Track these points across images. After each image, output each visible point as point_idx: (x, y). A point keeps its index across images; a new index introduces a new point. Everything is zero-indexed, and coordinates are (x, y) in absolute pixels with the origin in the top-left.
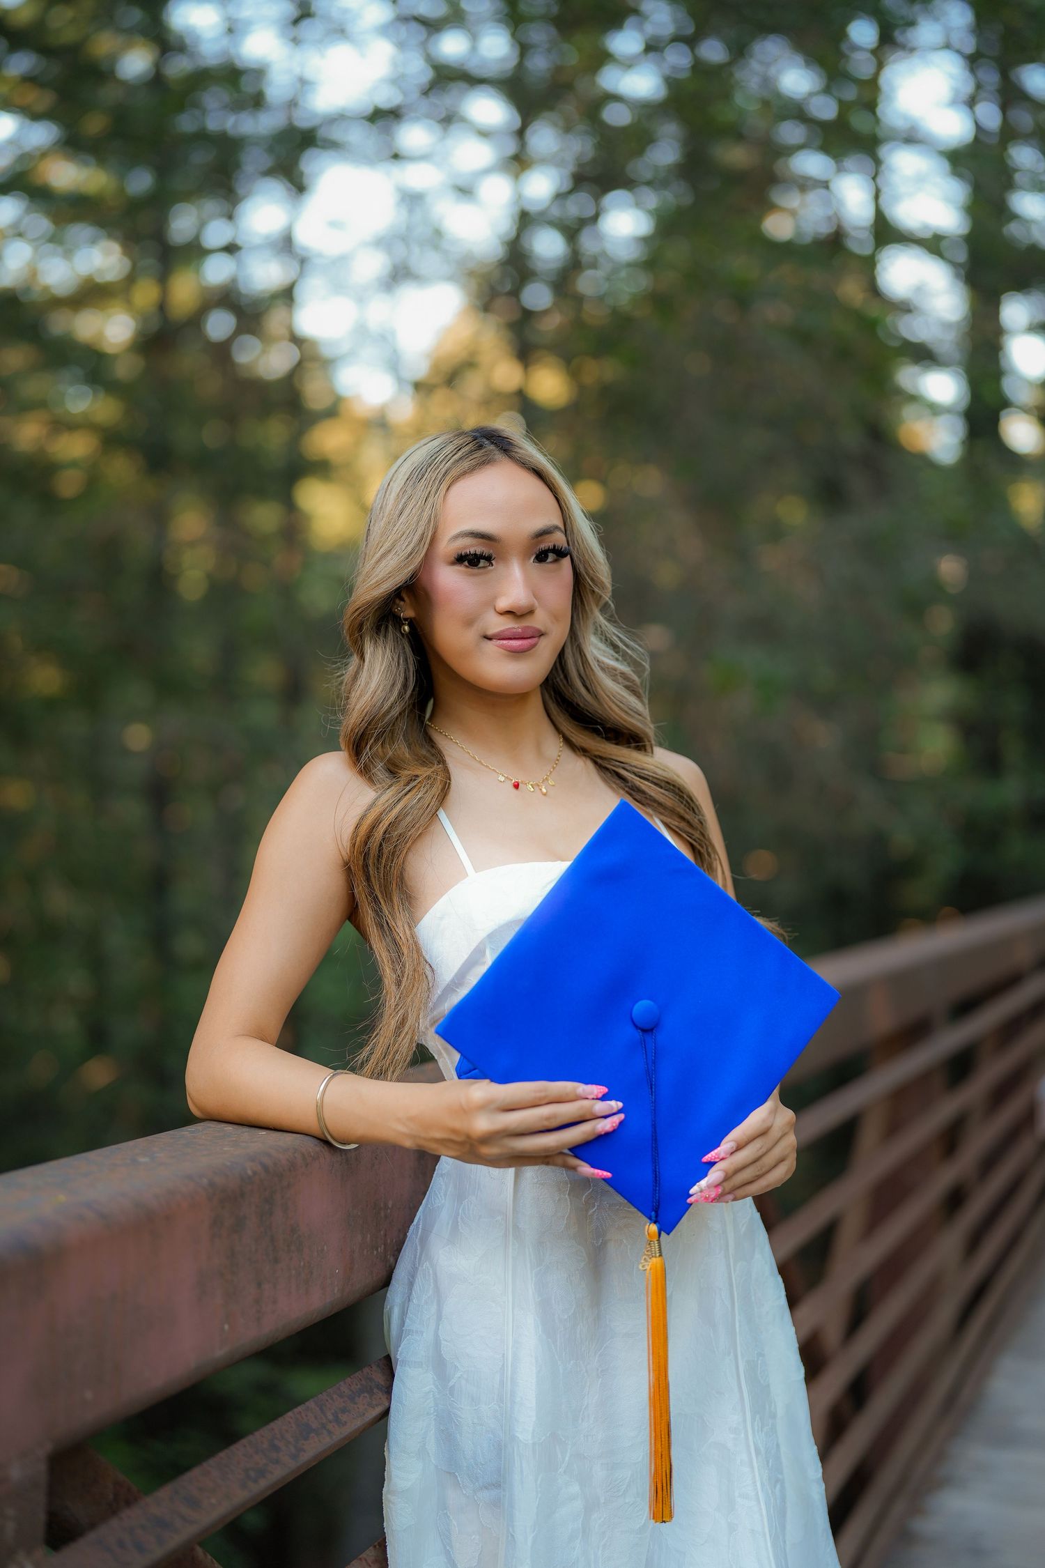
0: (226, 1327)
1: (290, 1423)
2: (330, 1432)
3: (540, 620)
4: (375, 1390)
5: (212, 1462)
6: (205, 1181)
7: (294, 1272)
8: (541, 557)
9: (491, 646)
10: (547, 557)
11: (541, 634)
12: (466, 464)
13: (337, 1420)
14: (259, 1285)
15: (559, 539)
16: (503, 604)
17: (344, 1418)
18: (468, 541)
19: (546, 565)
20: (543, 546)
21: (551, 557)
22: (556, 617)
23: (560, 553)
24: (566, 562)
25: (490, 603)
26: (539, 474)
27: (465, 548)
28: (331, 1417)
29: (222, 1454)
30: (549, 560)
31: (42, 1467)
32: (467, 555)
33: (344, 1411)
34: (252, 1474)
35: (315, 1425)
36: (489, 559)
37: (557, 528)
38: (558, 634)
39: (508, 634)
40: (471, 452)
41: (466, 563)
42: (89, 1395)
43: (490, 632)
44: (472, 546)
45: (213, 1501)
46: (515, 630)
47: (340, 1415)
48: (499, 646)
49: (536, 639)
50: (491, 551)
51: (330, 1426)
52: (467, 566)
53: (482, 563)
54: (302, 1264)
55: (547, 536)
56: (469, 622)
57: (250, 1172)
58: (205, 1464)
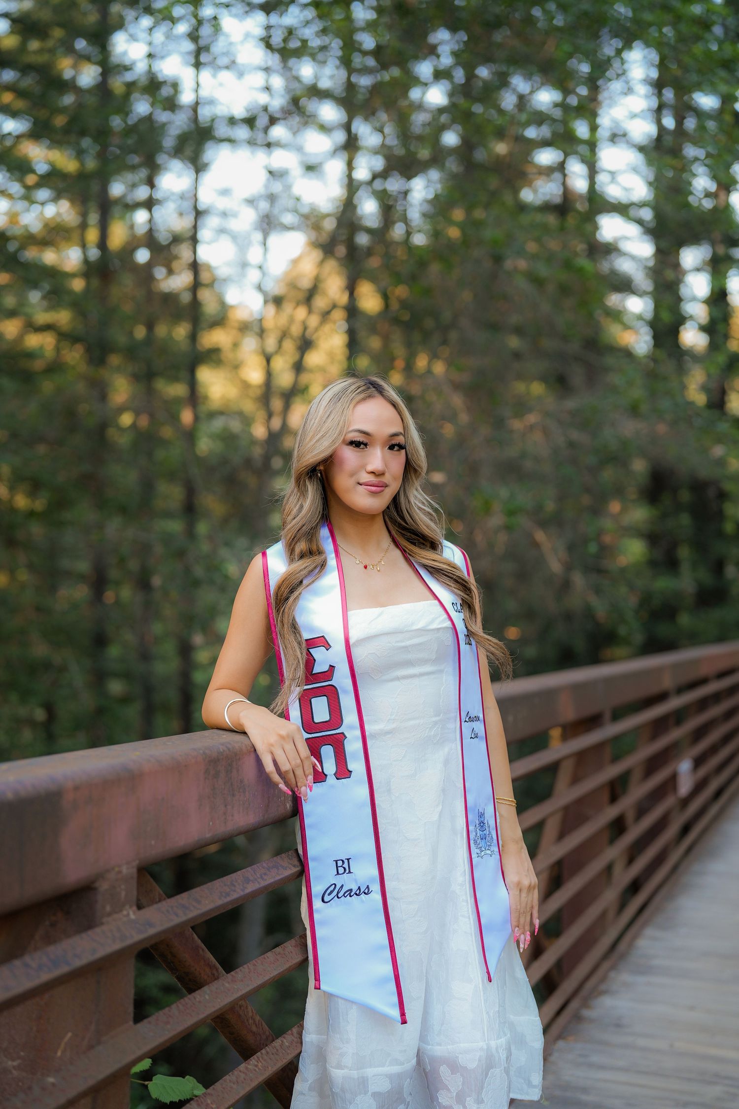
0: (211, 823)
1: (239, 875)
2: (258, 882)
3: (387, 479)
4: (280, 867)
5: (205, 886)
6: (201, 752)
7: (241, 802)
8: (391, 448)
9: (361, 489)
10: (394, 448)
11: (386, 486)
12: (362, 396)
13: (262, 877)
14: (226, 806)
15: (401, 439)
16: (370, 468)
17: (265, 877)
18: (357, 434)
19: (394, 452)
20: (393, 442)
21: (396, 448)
22: (395, 479)
23: (401, 447)
24: (403, 451)
25: (363, 467)
26: (394, 405)
27: (354, 437)
28: (259, 876)
29: (209, 884)
30: (395, 449)
31: (135, 871)
32: (355, 441)
33: (265, 874)
34: (224, 894)
35: (251, 878)
36: (366, 445)
37: (401, 433)
38: (394, 487)
39: (371, 483)
40: (364, 391)
41: (354, 445)
42: (153, 842)
43: (361, 481)
44: (357, 437)
45: (207, 902)
46: (374, 482)
47: (263, 876)
48: (365, 489)
49: (384, 488)
50: (368, 441)
51: (259, 880)
52: (354, 447)
53: (362, 446)
54: (245, 799)
55: (396, 437)
56: (352, 474)
57: (221, 750)
58: (202, 887)
